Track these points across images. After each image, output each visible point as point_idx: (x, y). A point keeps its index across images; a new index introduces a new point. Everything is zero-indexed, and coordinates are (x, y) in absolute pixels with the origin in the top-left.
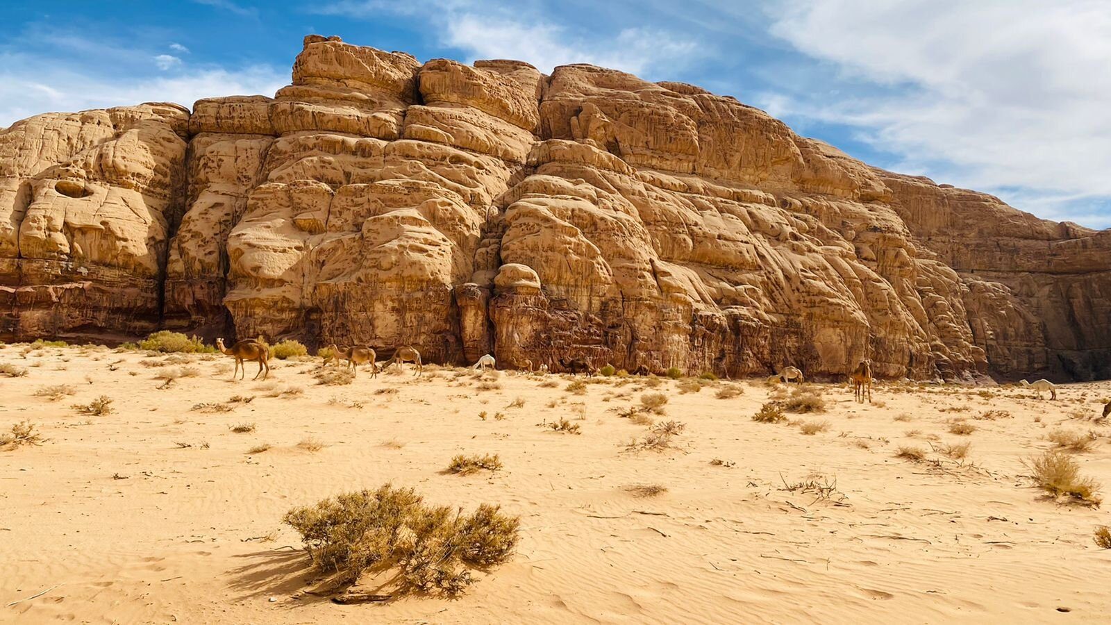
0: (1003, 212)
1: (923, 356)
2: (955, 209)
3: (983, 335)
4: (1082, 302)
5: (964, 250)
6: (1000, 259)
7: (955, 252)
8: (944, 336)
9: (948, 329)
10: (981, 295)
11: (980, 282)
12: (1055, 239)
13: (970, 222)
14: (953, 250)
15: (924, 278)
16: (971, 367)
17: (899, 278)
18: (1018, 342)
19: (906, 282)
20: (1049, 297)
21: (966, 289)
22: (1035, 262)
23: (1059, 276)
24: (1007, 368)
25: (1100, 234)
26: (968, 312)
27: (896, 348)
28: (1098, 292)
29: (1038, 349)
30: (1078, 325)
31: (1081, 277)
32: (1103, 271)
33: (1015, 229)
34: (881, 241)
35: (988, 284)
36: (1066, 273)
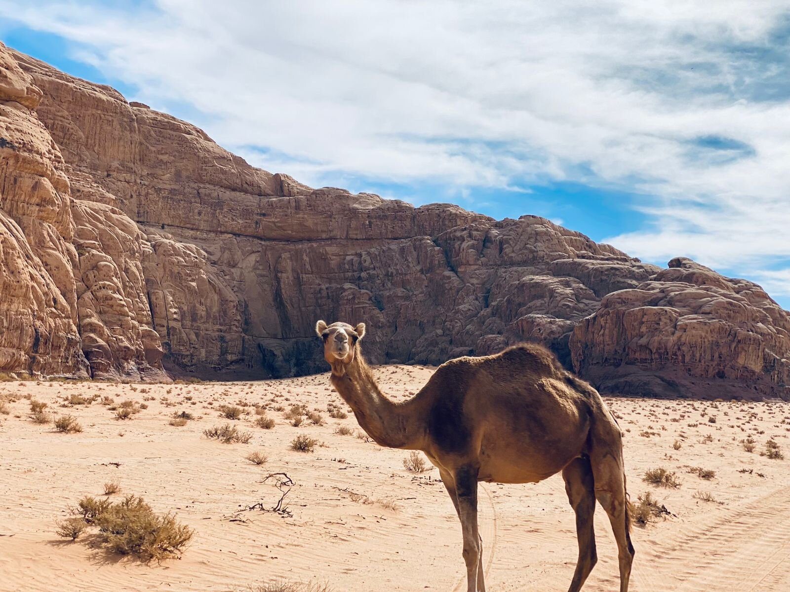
0: (209, 151)
1: (59, 338)
2: (146, 138)
3: (164, 313)
4: (291, 278)
5: (153, 196)
6: (200, 214)
7: (142, 198)
8: (105, 312)
9: (110, 302)
10: (167, 259)
11: (168, 241)
12: (267, 195)
13: (165, 158)
14: (140, 195)
15: (89, 227)
16: (138, 356)
17: (37, 221)
18: (209, 326)
19: (49, 229)
20: (255, 268)
21: (148, 248)
22: (240, 221)
23: (268, 243)
24: (192, 359)
25: (316, 193)
26: (147, 281)
27: (10, 322)
28: (308, 266)
29: (234, 335)
30: (284, 307)
31: (292, 247)
32: (316, 240)
33: (221, 176)
34: (11, 162)
35: (178, 245)
36: (274, 240)
